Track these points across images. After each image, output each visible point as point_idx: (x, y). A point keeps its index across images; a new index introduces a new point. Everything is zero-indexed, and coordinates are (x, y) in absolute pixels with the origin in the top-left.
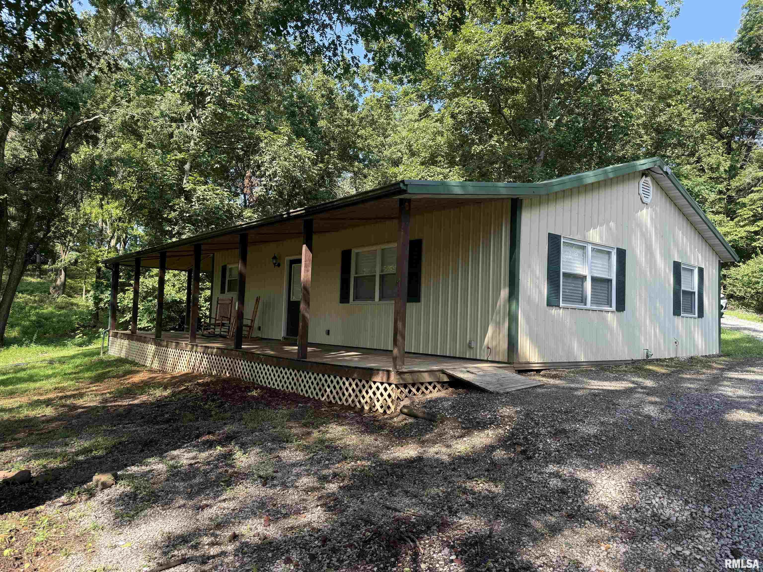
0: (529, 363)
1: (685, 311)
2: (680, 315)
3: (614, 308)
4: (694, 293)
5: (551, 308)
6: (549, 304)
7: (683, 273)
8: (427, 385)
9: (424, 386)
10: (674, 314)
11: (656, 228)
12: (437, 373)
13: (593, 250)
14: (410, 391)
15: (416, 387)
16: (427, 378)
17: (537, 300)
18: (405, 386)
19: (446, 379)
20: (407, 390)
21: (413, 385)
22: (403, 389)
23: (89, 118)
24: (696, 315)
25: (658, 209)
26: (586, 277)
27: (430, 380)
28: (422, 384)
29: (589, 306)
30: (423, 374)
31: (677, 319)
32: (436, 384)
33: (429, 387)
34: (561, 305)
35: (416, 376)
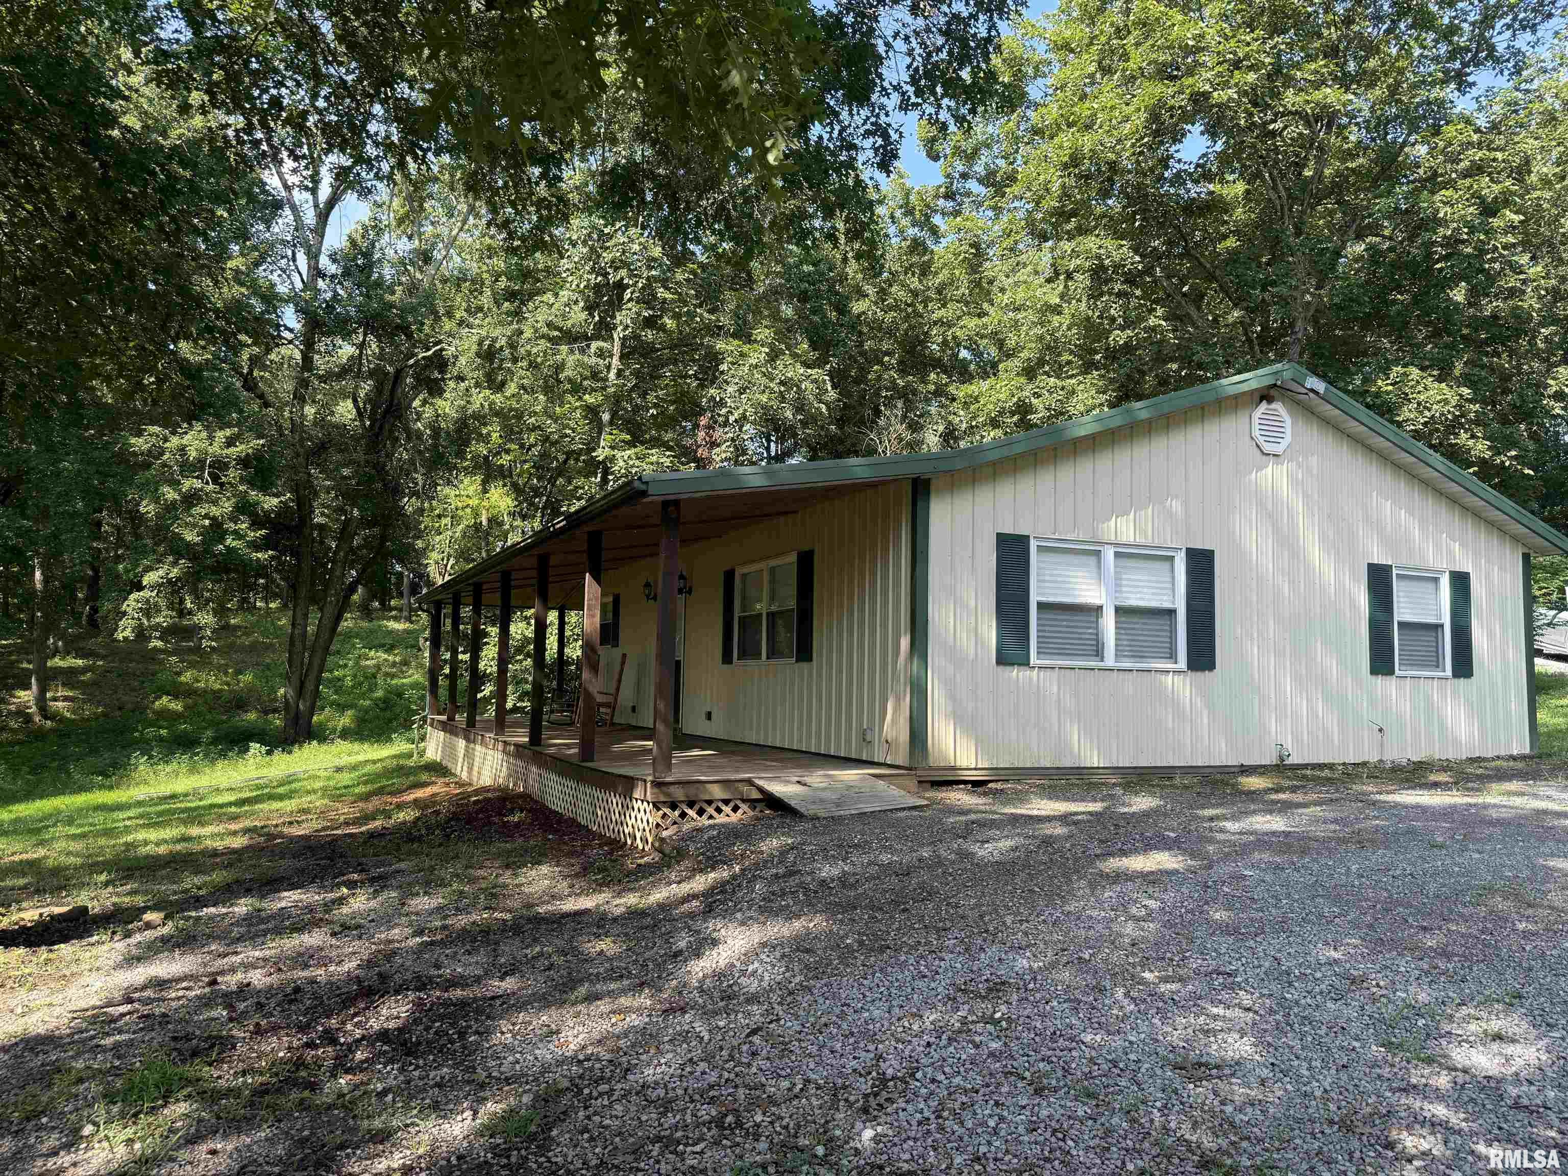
0: (954, 768)
1: (1410, 662)
2: (1391, 672)
3: (1182, 664)
4: (1442, 626)
5: (1009, 668)
6: (1003, 660)
7: (1397, 586)
8: (720, 804)
9: (714, 805)
10: (1374, 671)
11: (1306, 496)
12: (740, 785)
13: (1117, 555)
14: (683, 815)
15: (697, 807)
16: (717, 792)
17: (972, 651)
18: (673, 806)
19: (756, 795)
20: (677, 813)
21: (691, 805)
22: (667, 811)
23: (428, 349)
24: (1449, 672)
25: (1314, 460)
26: (1100, 608)
27: (726, 796)
28: (709, 802)
29: (1110, 659)
30: (708, 786)
31: (1382, 683)
32: (739, 803)
33: (724, 808)
34: (1034, 659)
35: (692, 790)
